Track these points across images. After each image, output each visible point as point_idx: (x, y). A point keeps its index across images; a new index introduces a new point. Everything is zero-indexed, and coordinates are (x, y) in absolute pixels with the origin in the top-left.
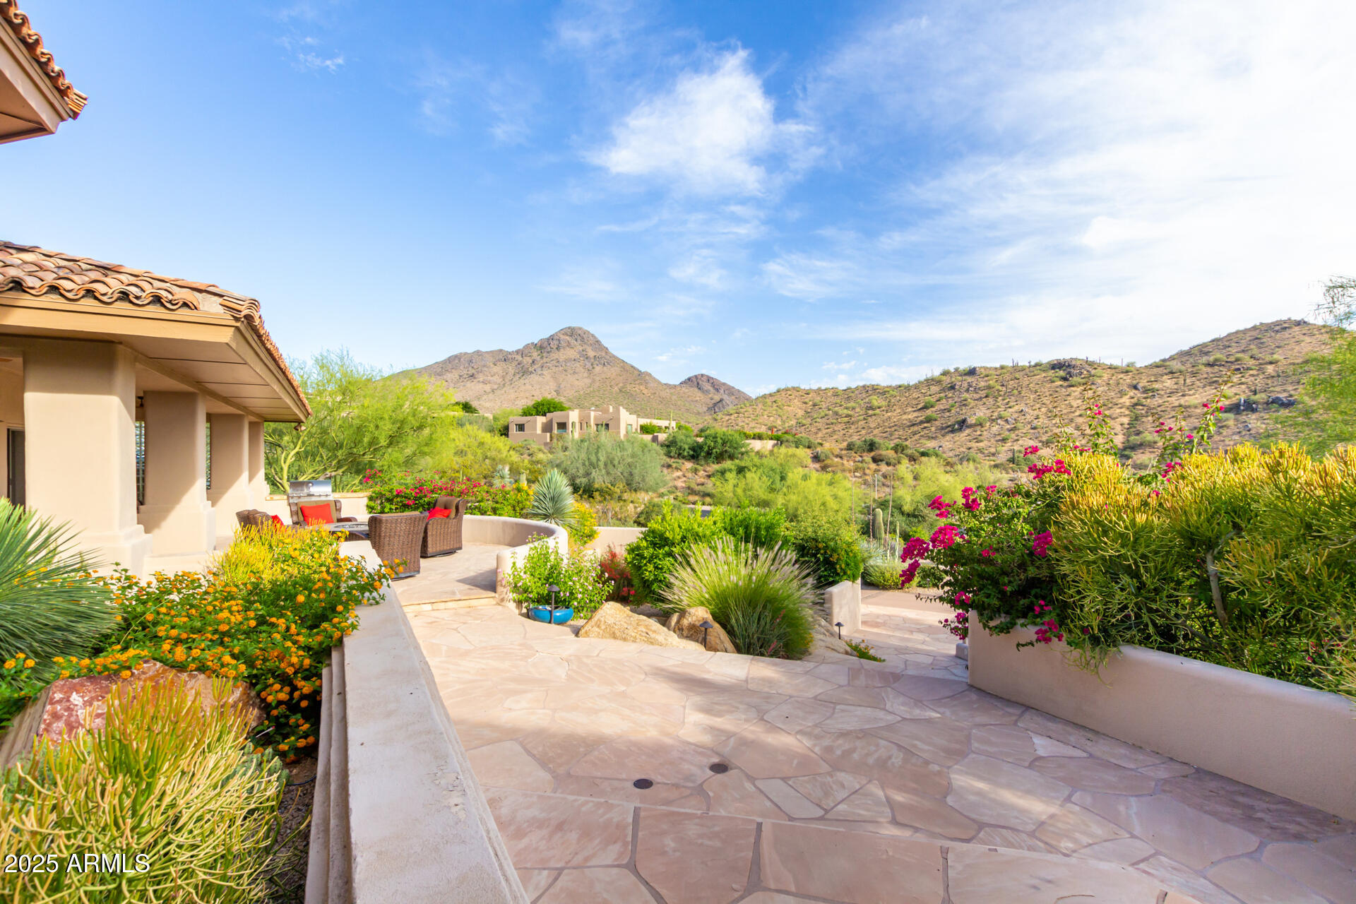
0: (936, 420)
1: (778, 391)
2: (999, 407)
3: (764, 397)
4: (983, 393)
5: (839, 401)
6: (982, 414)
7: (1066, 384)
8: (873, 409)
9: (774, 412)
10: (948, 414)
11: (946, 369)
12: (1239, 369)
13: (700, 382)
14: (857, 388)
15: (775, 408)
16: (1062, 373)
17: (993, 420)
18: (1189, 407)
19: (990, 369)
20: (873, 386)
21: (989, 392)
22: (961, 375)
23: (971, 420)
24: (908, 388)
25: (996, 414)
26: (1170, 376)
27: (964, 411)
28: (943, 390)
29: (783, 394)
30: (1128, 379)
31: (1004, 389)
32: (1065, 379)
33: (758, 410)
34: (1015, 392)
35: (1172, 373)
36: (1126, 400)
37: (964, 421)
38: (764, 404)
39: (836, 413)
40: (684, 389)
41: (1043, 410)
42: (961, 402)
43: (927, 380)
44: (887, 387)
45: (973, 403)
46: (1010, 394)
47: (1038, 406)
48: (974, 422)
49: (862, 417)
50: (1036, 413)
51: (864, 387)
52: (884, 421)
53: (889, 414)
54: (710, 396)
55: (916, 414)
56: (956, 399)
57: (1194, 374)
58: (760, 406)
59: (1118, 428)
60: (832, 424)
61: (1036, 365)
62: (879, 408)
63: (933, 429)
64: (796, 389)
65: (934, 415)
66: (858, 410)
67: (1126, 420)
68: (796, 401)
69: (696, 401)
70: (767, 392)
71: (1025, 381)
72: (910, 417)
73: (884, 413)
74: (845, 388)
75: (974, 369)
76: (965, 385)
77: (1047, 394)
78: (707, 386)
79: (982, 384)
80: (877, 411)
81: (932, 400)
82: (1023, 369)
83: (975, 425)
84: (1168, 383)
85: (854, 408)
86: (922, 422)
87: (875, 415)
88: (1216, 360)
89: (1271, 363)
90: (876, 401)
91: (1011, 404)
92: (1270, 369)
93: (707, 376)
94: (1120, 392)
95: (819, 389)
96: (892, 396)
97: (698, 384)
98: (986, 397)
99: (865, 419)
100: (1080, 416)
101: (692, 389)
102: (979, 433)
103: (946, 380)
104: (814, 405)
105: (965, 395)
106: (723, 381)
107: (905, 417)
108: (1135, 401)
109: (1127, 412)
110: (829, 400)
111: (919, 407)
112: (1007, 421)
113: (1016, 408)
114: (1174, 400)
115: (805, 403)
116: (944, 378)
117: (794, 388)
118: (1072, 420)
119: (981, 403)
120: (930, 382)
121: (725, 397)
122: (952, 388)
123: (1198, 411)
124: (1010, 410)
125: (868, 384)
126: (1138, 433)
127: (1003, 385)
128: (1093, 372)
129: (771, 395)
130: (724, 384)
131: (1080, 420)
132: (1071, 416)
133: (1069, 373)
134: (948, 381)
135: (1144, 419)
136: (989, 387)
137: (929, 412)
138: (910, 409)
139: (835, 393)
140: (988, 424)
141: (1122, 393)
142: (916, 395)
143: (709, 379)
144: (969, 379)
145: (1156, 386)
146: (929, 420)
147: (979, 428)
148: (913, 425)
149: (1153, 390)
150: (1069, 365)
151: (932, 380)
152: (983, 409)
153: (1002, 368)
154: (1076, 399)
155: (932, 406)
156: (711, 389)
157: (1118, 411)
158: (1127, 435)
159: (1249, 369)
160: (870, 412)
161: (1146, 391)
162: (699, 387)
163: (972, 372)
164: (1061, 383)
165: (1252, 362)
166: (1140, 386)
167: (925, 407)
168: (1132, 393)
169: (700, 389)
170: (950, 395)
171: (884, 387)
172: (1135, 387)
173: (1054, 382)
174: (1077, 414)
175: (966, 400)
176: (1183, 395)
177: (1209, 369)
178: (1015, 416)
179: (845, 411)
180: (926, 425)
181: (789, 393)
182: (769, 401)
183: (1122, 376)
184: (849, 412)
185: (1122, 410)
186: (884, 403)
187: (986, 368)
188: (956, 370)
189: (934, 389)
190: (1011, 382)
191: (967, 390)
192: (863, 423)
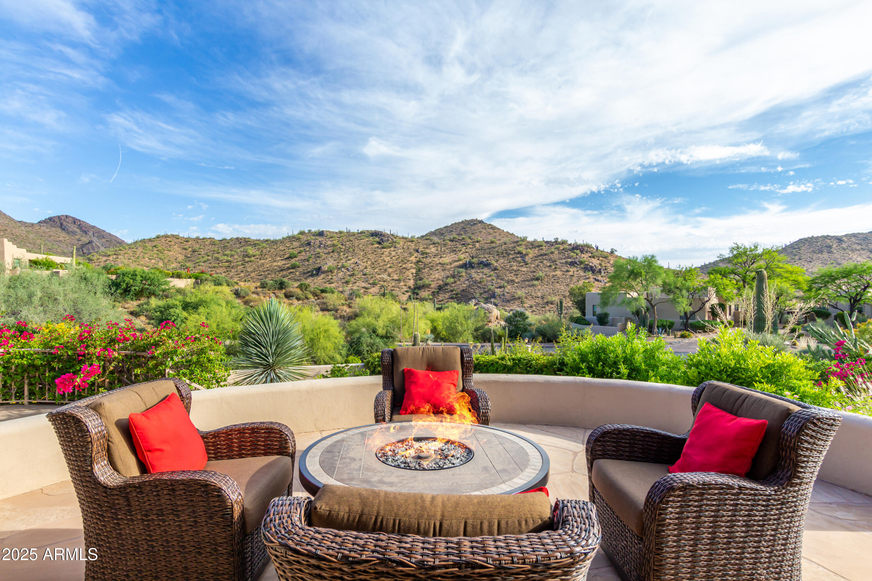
0: (299, 267)
1: (158, 237)
2: (341, 259)
3: (143, 241)
4: (330, 249)
5: (216, 249)
6: (331, 264)
7: (380, 246)
8: (249, 257)
9: (155, 256)
10: (307, 263)
11: (302, 230)
12: (464, 244)
13: (65, 223)
14: (231, 239)
15: (155, 252)
16: (377, 239)
17: (339, 269)
18: (444, 264)
19: (333, 232)
20: (245, 238)
21: (334, 250)
22: (314, 235)
23: (325, 268)
24: (275, 242)
25: (340, 264)
26: (433, 246)
27: (318, 261)
28: (302, 245)
29: (163, 240)
30: (413, 246)
31: (344, 247)
32: (379, 243)
33: (138, 253)
34: (351, 249)
35: (434, 244)
36: (413, 259)
37: (319, 268)
38: (144, 248)
39: (217, 259)
40: (43, 228)
41: (369, 262)
42: (315, 255)
43: (289, 237)
44: (257, 240)
45: (324, 256)
46: (347, 251)
47: (365, 260)
48: (326, 269)
49: (240, 263)
50: (365, 264)
51: (237, 239)
52: (258, 266)
53: (262, 261)
54: (77, 237)
55: (283, 262)
56: (312, 253)
57: (445, 245)
58: (140, 249)
59: (411, 276)
60: (214, 267)
61: (361, 233)
62: (254, 256)
63: (298, 273)
64: (177, 237)
65: (297, 263)
66: (236, 257)
67: (414, 271)
68: (176, 247)
69: (60, 241)
70: (147, 237)
71: (356, 243)
72: (279, 264)
73: (258, 260)
74: (221, 239)
75: (323, 232)
76: (317, 243)
77: (370, 252)
78: (74, 228)
79: (329, 243)
80: (253, 259)
81: (295, 252)
82: (353, 234)
83: (327, 272)
84: (433, 249)
85: (232, 256)
86: (288, 268)
87: (251, 261)
88: (454, 238)
89: (477, 242)
90: (251, 251)
91: (349, 258)
92: (477, 245)
93: (73, 218)
94: (410, 253)
95: (198, 238)
96: (263, 247)
97: (61, 224)
98: (333, 252)
99: (242, 264)
100: (390, 267)
101: (54, 229)
102: (330, 277)
103: (304, 238)
104: (194, 251)
105: (318, 250)
106: (92, 224)
107: (275, 264)
108: (417, 259)
109: (414, 266)
110: (207, 247)
111: (286, 257)
112: (348, 269)
113: (353, 260)
114: (437, 260)
115: (185, 249)
116: (301, 236)
117: (173, 236)
118: (386, 270)
119: (330, 256)
120: (291, 239)
121: (95, 239)
122: (309, 244)
123: (449, 267)
124: (349, 262)
125: (241, 237)
126: (421, 279)
127: (342, 245)
128: (395, 240)
129: (150, 240)
130: (93, 227)
131: (390, 270)
132: (385, 267)
133: (382, 239)
134: (305, 239)
135: (423, 271)
136: (334, 245)
137: (293, 261)
138: (279, 258)
139: (213, 242)
140: (336, 271)
141: (411, 254)
142: (282, 248)
143: (75, 221)
144: (320, 239)
145: (428, 251)
146: (294, 267)
147: (330, 274)
148: (282, 270)
149: (426, 253)
150: (381, 235)
151: (293, 237)
152: (332, 260)
153: (341, 232)
154: (387, 256)
155: (295, 257)
156: (78, 230)
157: (410, 265)
158: (415, 280)
159: (468, 244)
160: (247, 259)
161: (423, 253)
162: (62, 227)
163: (321, 234)
164: (377, 245)
165: (469, 241)
166: (420, 250)
167: (290, 258)
168: (416, 254)
169: (64, 229)
170: (308, 249)
171: (254, 241)
172: (417, 251)
173: (373, 244)
174: (388, 266)
175: (319, 253)
176: (441, 257)
177: (451, 243)
178: (353, 266)
179: (226, 257)
180: (292, 270)
181: (169, 239)
182: (149, 245)
183: (409, 243)
184: (229, 258)
185: (412, 265)
186: (258, 253)
187: (330, 232)
188: (310, 231)
189: (296, 244)
190: (348, 243)
191: (319, 247)
192: (241, 267)
